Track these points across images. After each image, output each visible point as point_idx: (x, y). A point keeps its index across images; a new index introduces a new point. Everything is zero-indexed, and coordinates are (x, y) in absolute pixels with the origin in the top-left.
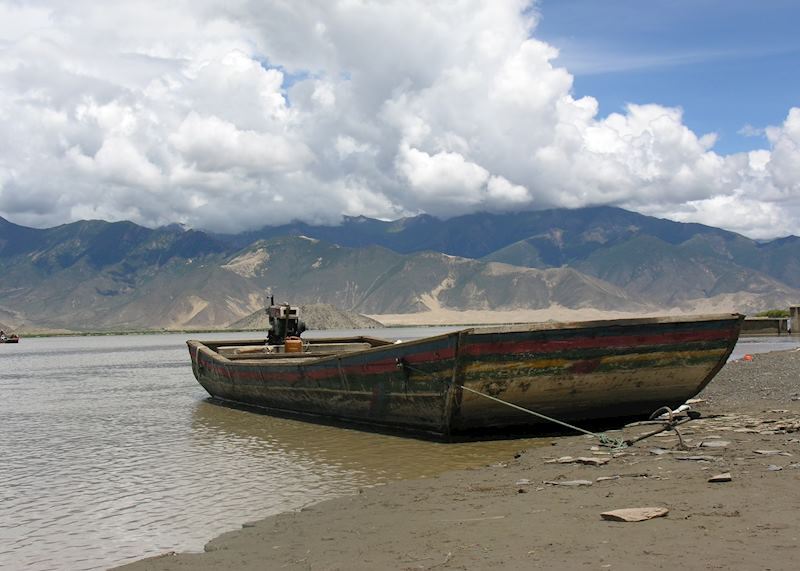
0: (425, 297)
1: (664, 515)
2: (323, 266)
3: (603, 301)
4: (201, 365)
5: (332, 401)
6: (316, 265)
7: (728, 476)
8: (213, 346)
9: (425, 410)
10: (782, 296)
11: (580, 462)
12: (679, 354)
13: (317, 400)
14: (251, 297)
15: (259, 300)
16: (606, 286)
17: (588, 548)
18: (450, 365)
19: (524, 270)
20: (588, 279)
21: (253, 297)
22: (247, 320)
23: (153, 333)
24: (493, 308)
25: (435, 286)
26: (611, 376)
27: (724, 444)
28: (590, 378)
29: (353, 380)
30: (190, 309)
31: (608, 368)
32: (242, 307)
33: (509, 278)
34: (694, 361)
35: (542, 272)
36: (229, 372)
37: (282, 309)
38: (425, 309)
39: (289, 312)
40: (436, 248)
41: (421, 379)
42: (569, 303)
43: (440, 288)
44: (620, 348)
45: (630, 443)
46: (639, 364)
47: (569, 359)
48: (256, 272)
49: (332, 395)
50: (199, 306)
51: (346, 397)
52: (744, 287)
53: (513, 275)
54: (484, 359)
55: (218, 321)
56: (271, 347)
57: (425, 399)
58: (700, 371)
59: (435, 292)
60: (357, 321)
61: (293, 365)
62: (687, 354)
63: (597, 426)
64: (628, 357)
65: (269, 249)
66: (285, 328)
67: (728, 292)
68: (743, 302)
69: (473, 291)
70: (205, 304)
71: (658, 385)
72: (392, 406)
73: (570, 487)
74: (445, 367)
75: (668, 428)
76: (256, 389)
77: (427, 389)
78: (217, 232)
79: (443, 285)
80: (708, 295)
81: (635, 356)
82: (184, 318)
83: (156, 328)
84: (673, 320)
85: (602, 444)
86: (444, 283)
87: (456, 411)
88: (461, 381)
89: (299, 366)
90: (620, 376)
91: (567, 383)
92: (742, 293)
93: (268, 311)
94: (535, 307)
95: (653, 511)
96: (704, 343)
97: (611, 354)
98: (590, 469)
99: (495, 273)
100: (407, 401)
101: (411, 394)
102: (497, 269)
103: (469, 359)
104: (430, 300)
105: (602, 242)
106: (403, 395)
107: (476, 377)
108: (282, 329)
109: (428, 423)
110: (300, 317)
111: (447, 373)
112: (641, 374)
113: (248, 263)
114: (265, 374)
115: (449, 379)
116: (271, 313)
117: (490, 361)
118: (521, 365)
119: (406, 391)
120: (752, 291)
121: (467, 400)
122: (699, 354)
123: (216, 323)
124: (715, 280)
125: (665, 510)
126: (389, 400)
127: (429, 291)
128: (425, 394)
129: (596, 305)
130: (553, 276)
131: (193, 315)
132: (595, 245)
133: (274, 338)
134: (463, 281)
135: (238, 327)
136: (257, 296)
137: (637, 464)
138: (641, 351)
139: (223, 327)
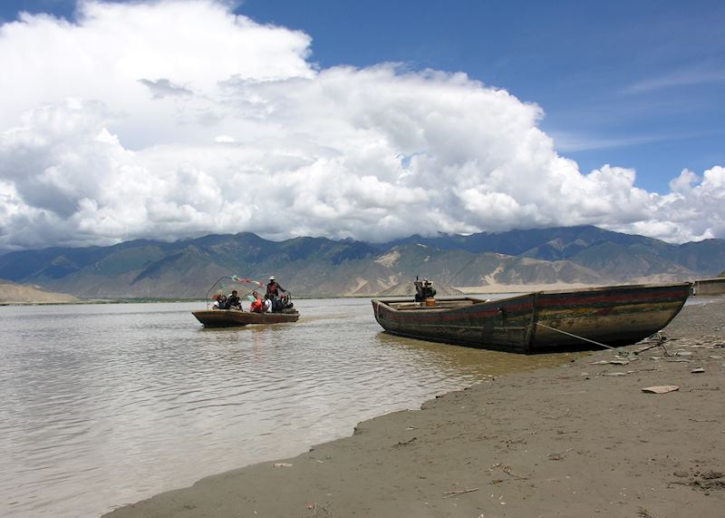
0: (487, 277)
1: (677, 390)
2: (430, 260)
3: (586, 279)
4: (380, 313)
5: (458, 332)
6: (427, 260)
7: (702, 369)
8: (386, 303)
9: (515, 337)
10: (686, 276)
11: (612, 363)
12: (656, 305)
13: (449, 331)
14: (390, 278)
15: (395, 280)
16: (588, 271)
17: (643, 407)
18: (530, 312)
19: (542, 262)
20: (577, 267)
21: (392, 278)
22: (388, 291)
23: (337, 298)
24: (524, 283)
25: (492, 271)
26: (618, 317)
27: (690, 353)
28: (607, 319)
29: (472, 320)
30: (357, 285)
31: (616, 313)
32: (385, 283)
33: (533, 266)
34: (664, 309)
35: (552, 263)
36: (397, 317)
37: (424, 282)
38: (487, 284)
39: (427, 284)
40: (493, 250)
41: (512, 319)
42: (567, 280)
43: (495, 272)
44: (623, 301)
45: (636, 354)
46: (634, 311)
47: (596, 308)
48: (394, 264)
49: (459, 329)
50: (362, 283)
51: (467, 330)
52: (665, 271)
53: (536, 265)
54: (549, 308)
55: (373, 291)
56: (418, 303)
57: (515, 330)
58: (667, 314)
59: (492, 275)
60: (449, 291)
61: (436, 313)
62: (660, 305)
63: (616, 344)
64: (628, 307)
65: (400, 252)
66: (425, 293)
67: (655, 273)
68: (664, 279)
69: (513, 273)
70: (365, 282)
71: (643, 322)
72: (494, 334)
73: (614, 376)
74: (527, 313)
75: (659, 345)
76: (414, 326)
77: (515, 325)
78: (371, 242)
79: (497, 271)
80: (645, 276)
81: (632, 306)
82: (354, 290)
83: (338, 295)
84: (653, 286)
85: (620, 354)
86: (498, 269)
87: (532, 336)
88: (536, 319)
89: (440, 313)
90: (623, 317)
91: (594, 322)
92: (664, 274)
93: (416, 284)
94: (548, 283)
95: (671, 388)
96: (669, 299)
97: (618, 305)
98: (619, 367)
99: (526, 264)
100: (504, 331)
101: (507, 328)
102: (527, 261)
103: (540, 308)
104: (490, 279)
105: (586, 246)
106: (502, 328)
107: (544, 318)
108: (424, 294)
109: (516, 344)
110: (433, 286)
111: (528, 316)
112: (635, 316)
113: (389, 259)
114: (419, 318)
115: (529, 319)
116: (418, 285)
117: (551, 310)
118: (569, 311)
119: (503, 326)
120: (670, 273)
121: (540, 331)
122: (667, 305)
123: (371, 292)
124: (649, 266)
125: (677, 387)
126: (494, 331)
127: (489, 274)
128: (514, 328)
129: (582, 281)
130: (559, 265)
131: (359, 287)
132: (581, 248)
133: (418, 298)
134: (508, 268)
135: (383, 294)
136: (394, 277)
137: (645, 364)
138: (635, 303)
139: (375, 295)
